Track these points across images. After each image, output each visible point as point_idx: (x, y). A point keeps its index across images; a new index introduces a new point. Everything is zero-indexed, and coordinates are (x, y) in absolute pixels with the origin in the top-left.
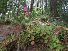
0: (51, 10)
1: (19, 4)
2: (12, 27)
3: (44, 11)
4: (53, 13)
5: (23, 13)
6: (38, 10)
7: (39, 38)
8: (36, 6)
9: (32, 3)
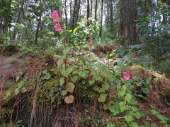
0: (122, 28)
1: (44, 7)
2: (21, 61)
3: (105, 29)
4: (126, 34)
5: (51, 30)
6: (88, 25)
7: (86, 88)
8: (86, 17)
9: (74, 7)
